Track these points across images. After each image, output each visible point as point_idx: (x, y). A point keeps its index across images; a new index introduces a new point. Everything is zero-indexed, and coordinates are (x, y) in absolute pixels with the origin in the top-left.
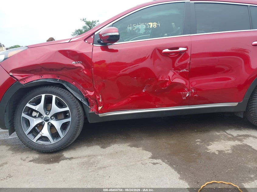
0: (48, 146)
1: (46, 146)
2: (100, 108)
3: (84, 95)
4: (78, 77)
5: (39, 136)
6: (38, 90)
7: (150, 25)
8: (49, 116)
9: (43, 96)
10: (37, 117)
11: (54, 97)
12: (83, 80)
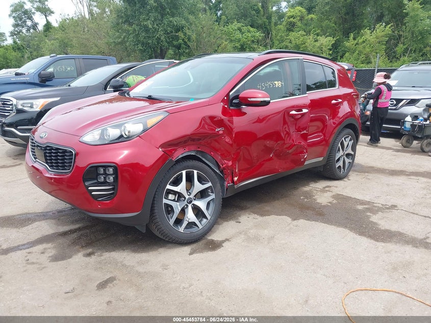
0: (197, 232)
1: (196, 234)
2: (236, 179)
3: (221, 166)
4: (217, 145)
5: (185, 224)
6: (178, 167)
7: (276, 84)
8: (192, 196)
9: (184, 172)
10: (176, 200)
11: (195, 172)
12: (222, 149)
